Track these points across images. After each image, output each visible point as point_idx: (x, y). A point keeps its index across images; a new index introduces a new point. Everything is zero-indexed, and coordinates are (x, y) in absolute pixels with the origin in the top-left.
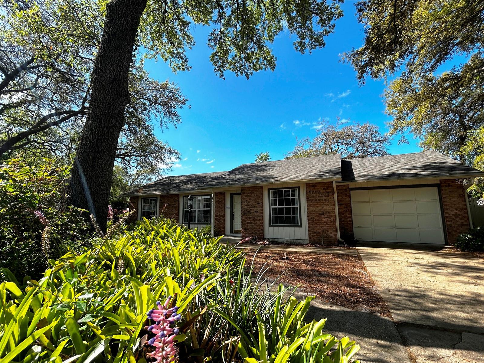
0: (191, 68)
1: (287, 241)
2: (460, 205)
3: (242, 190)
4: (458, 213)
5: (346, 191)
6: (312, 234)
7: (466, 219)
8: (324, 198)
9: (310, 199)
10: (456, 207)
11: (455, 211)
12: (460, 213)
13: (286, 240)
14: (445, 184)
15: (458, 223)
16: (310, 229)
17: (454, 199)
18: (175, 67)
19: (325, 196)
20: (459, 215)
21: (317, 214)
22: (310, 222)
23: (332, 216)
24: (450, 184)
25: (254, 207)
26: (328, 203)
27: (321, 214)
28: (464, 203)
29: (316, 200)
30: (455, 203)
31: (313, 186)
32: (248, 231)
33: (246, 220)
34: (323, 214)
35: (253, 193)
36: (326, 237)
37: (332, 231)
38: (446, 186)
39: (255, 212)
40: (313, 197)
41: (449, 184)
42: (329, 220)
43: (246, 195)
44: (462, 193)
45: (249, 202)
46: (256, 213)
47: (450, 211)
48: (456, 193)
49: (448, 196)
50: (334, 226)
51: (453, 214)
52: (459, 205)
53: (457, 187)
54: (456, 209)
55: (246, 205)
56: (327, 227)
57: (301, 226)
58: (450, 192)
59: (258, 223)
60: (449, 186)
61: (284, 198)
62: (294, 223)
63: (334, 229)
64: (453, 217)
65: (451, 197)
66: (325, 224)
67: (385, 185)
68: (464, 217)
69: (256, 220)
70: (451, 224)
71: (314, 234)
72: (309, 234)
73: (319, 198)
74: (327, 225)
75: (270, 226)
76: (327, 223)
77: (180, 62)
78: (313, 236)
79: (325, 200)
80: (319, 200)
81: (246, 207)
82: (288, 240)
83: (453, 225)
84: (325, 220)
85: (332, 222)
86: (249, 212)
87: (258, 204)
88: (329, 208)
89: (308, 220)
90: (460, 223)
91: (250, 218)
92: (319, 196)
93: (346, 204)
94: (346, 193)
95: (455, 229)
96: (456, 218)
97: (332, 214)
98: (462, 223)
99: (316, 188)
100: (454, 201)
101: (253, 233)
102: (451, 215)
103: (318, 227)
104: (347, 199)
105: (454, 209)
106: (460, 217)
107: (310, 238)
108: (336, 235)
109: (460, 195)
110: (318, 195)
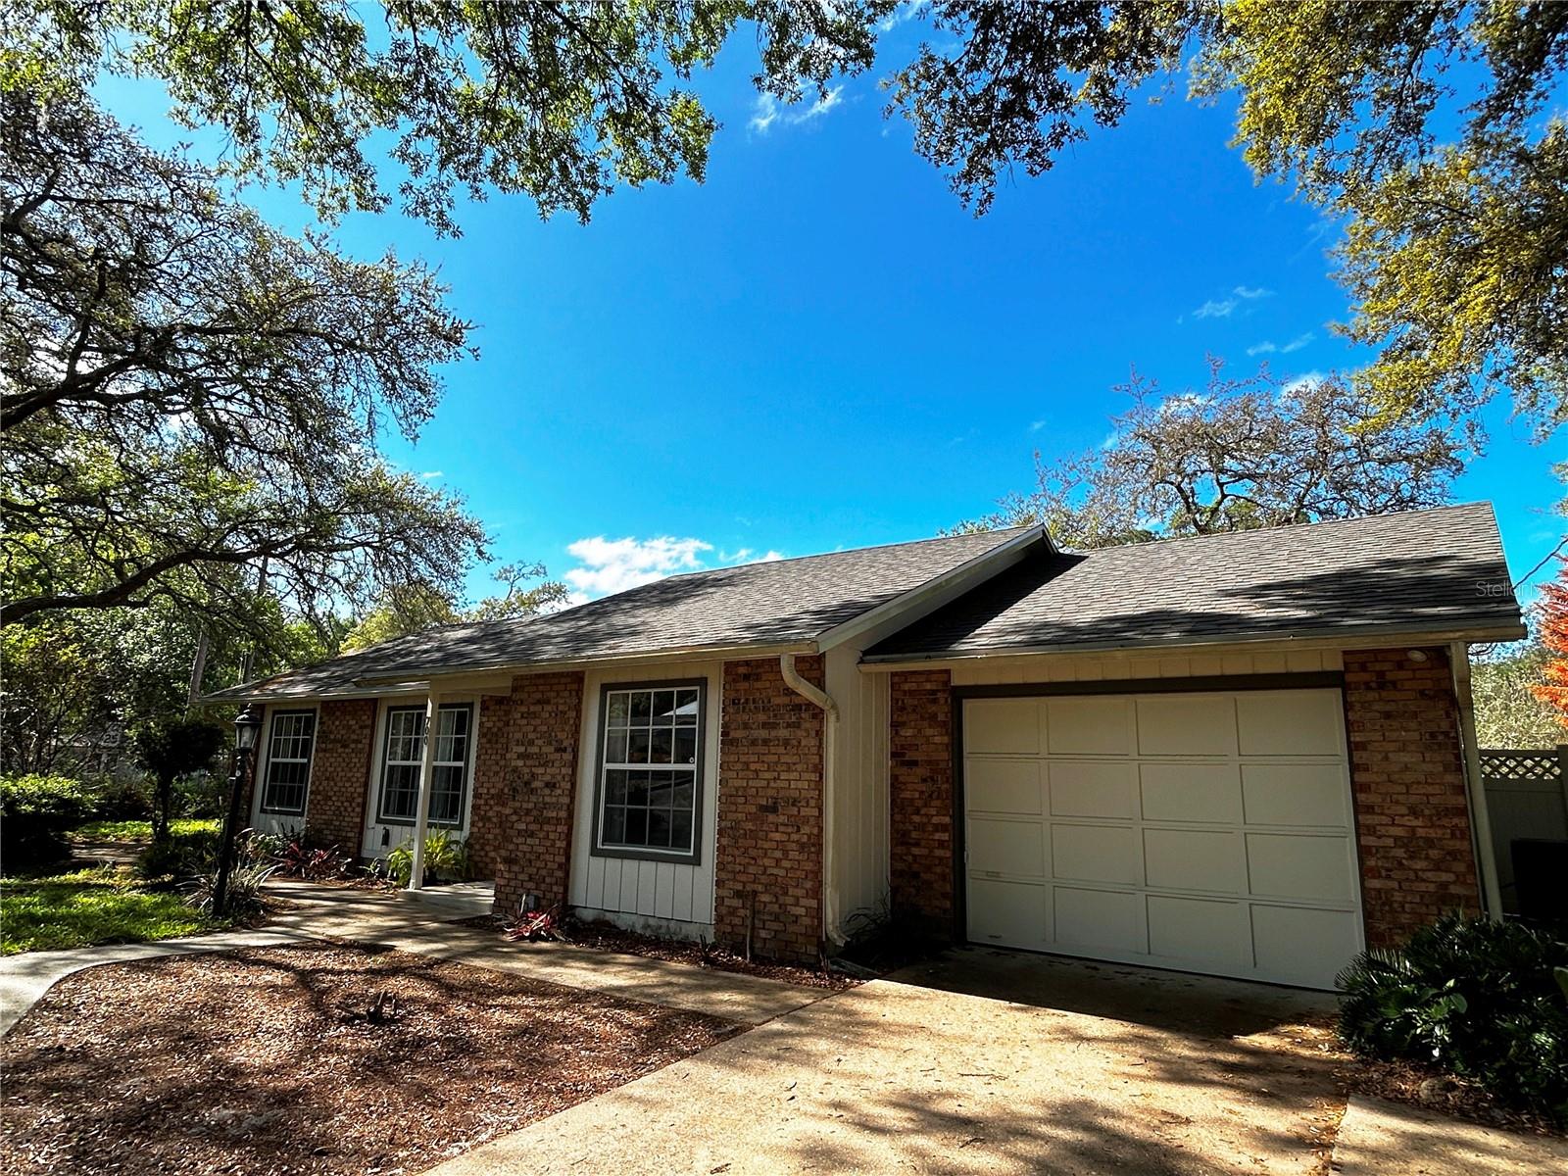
0: (385, 200)
1: (646, 926)
2: (1436, 789)
3: (514, 689)
4: (1421, 832)
5: (935, 701)
6: (727, 902)
7: (1461, 867)
8: (783, 733)
9: (733, 734)
10: (1413, 799)
11: (1406, 821)
12: (1432, 833)
13: (642, 921)
14: (1365, 677)
15: (1423, 887)
16: (724, 876)
17: (1405, 758)
18: (327, 200)
19: (789, 725)
20: (1430, 842)
21: (753, 809)
22: (725, 841)
23: (806, 820)
24: (1389, 676)
25: (545, 765)
26: (795, 759)
27: (764, 809)
28: (1449, 778)
29: (754, 743)
30: (1409, 777)
31: (746, 677)
32: (516, 868)
33: (514, 818)
34: (774, 809)
35: (548, 702)
36: (777, 919)
37: (800, 892)
38: (1368, 687)
39: (547, 785)
40: (746, 726)
41: (1381, 674)
42: (795, 837)
43: (524, 709)
44: (1445, 725)
45: (531, 743)
46: (547, 791)
47: (1385, 820)
48: (1413, 725)
49: (1377, 736)
50: (809, 866)
51: (1396, 839)
52: (1430, 790)
53: (1422, 693)
54: (1414, 812)
55: (520, 756)
56: (782, 873)
57: (696, 861)
58: (1388, 715)
59: (552, 836)
60: (1382, 686)
61: (651, 727)
62: (676, 845)
63: (809, 885)
64: (1400, 853)
65: (1391, 747)
66: (778, 854)
67: (1071, 678)
68: (1454, 855)
69: (548, 821)
70: (1389, 891)
71: (736, 902)
72: (720, 900)
73: (763, 734)
74: (786, 864)
75: (595, 852)
76: (786, 852)
77: (343, 181)
78: (733, 911)
79: (786, 743)
80: (766, 742)
81: (520, 763)
82: (652, 922)
83: (1398, 897)
84: (777, 836)
85: (802, 847)
86: (527, 784)
87: (558, 750)
88: (797, 782)
89: (720, 832)
90: (1432, 888)
91: (528, 812)
92: (765, 725)
93: (929, 762)
94: (933, 708)
95: (1405, 919)
96: (1411, 858)
97: (805, 811)
98: (1444, 885)
99: (758, 685)
100: (1406, 768)
101: (531, 879)
102: (1390, 842)
103: (751, 869)
104: (937, 739)
105: (1404, 810)
106: (1434, 853)
107: (720, 919)
108: (818, 913)
109: (1433, 735)
110: (762, 717)
